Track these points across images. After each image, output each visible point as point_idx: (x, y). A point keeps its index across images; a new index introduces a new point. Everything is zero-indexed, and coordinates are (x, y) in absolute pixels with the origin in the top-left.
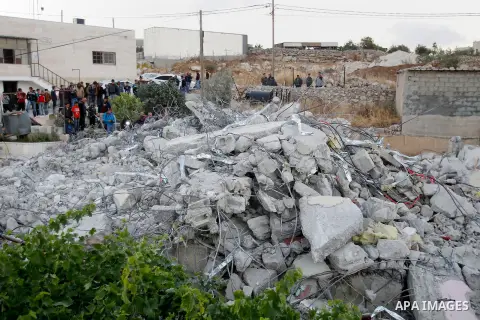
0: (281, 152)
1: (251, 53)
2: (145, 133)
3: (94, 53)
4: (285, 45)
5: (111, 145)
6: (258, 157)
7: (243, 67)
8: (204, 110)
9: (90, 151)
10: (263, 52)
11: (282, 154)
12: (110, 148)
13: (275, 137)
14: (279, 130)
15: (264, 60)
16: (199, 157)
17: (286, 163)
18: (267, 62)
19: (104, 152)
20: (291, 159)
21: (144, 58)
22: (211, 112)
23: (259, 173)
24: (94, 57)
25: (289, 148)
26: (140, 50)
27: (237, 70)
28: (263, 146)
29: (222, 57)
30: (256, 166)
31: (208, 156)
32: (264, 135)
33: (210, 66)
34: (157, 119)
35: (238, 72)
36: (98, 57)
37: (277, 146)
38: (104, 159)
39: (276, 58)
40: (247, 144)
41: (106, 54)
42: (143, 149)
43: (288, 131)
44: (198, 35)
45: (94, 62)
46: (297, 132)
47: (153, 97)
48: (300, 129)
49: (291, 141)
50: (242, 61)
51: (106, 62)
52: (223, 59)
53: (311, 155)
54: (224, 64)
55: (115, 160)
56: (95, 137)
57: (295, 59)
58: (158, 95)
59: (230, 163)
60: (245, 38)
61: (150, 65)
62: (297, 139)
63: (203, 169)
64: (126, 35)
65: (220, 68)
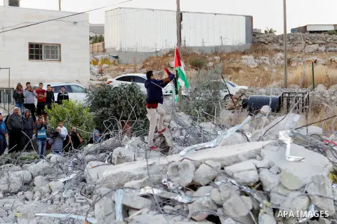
0: (259, 186)
1: (258, 42)
2: (89, 157)
3: (31, 45)
4: (309, 29)
5: (39, 174)
6: (225, 193)
7: (244, 61)
8: (173, 124)
9: (9, 182)
10: (276, 40)
11: (261, 188)
12: (38, 180)
13: (250, 164)
14: (257, 155)
15: (277, 51)
16: (143, 192)
17: (265, 202)
18: (280, 55)
19: (28, 185)
20: (273, 195)
21: (104, 51)
22: (184, 127)
23: (226, 216)
24: (31, 51)
25: (269, 179)
26: (98, 39)
27: (236, 66)
28: (232, 177)
29: (216, 48)
30: (220, 206)
31: (156, 192)
32: (237, 160)
33: (197, 60)
34: (108, 137)
35: (237, 70)
36: (36, 52)
37: (252, 176)
38: (28, 194)
39: (296, 49)
40: (211, 174)
41: (47, 46)
42: (84, 180)
43: (270, 156)
44: (174, 17)
45: (31, 57)
46: (283, 157)
47: (108, 106)
48: (288, 153)
49: (274, 170)
50: (244, 53)
51: (47, 57)
52: (217, 51)
53: (303, 190)
54: (217, 58)
55: (42, 195)
56: (21, 163)
57: (323, 48)
58: (115, 103)
59: (185, 200)
60: (249, 20)
61: (112, 60)
62: (282, 167)
63: (146, 210)
64: (74, 19)
65: (211, 64)
